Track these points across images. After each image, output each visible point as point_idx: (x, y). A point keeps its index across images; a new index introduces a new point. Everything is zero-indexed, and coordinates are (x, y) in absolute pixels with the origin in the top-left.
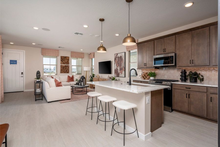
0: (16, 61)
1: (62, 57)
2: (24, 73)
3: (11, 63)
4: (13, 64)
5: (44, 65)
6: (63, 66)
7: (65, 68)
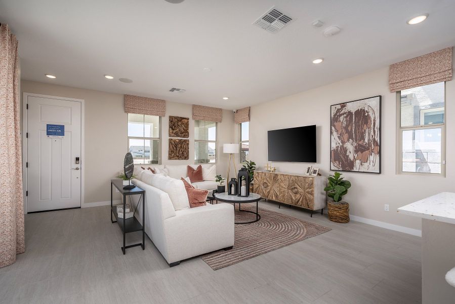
0: (62, 128)
1: (172, 119)
2: (83, 159)
3: (49, 133)
4: (55, 134)
5: (130, 140)
6: (175, 141)
7: (180, 145)
